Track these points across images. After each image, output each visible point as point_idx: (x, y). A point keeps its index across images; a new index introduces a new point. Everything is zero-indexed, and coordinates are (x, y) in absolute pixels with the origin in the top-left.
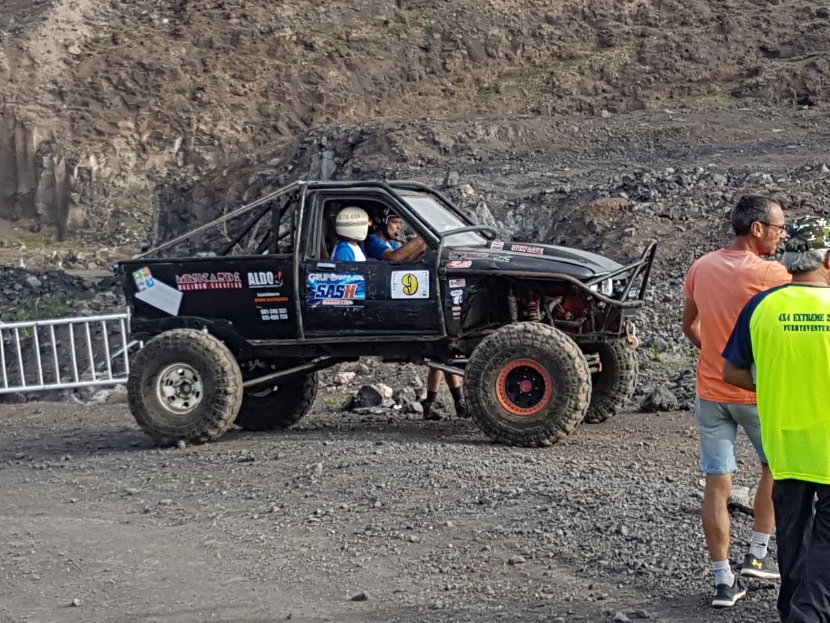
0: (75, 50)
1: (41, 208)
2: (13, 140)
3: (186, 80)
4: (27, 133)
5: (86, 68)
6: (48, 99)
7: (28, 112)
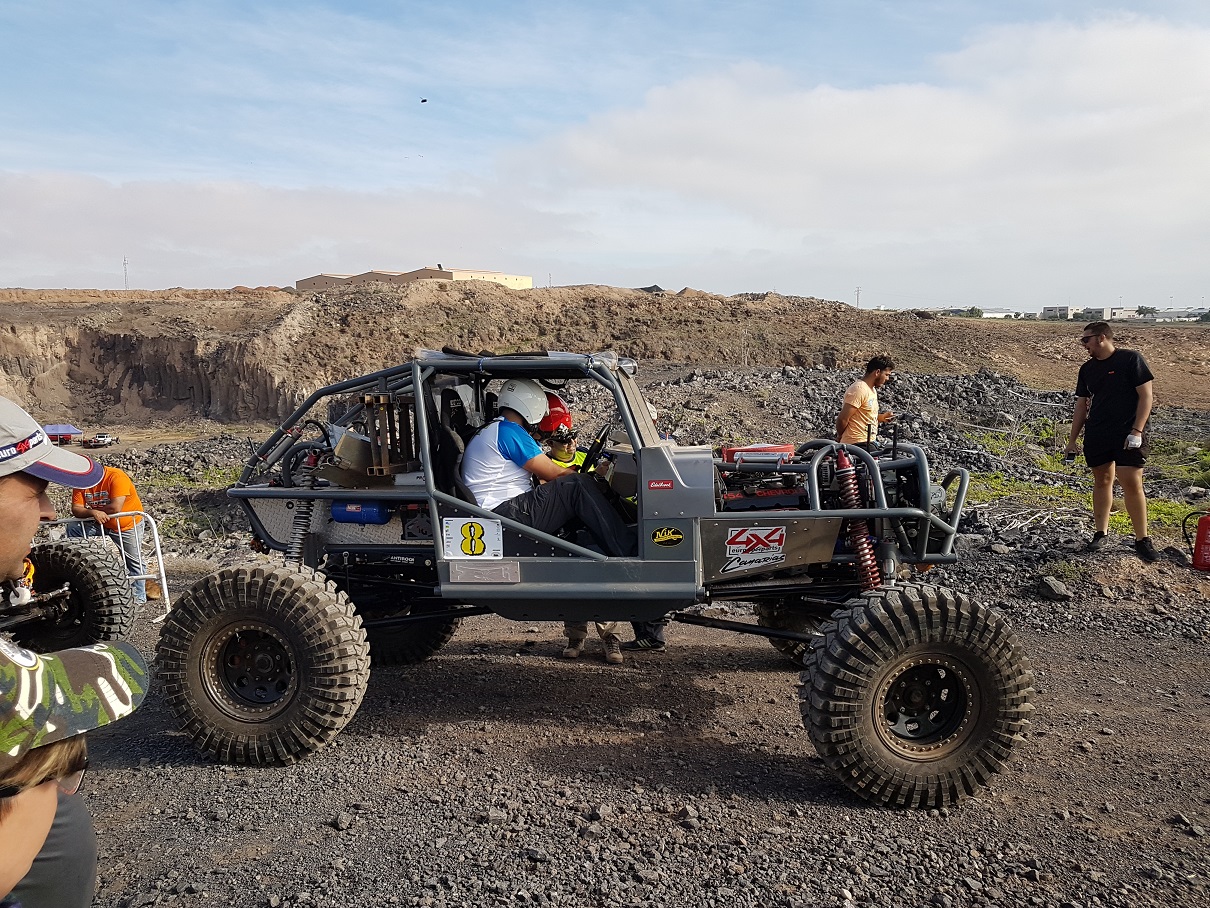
0: (295, 339)
2: (266, 381)
3: (348, 352)
4: (272, 378)
5: (300, 348)
6: (282, 362)
7: (272, 368)
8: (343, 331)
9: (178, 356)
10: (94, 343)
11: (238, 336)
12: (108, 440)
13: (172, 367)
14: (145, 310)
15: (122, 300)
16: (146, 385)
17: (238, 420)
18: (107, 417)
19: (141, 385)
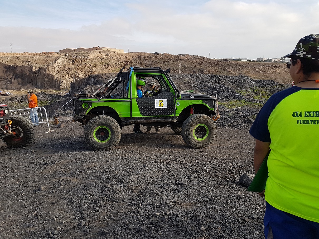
0: (60, 66)
1: (56, 86)
2: (52, 78)
3: (75, 70)
4: (54, 77)
5: (61, 69)
6: (57, 73)
7: (54, 74)
8: (73, 64)
9: (28, 71)
10: (4, 67)
11: (44, 65)
12: (9, 94)
13: (26, 74)
14: (18, 58)
15: (11, 55)
16: (19, 79)
17: (45, 88)
18: (8, 87)
19: (17, 79)
